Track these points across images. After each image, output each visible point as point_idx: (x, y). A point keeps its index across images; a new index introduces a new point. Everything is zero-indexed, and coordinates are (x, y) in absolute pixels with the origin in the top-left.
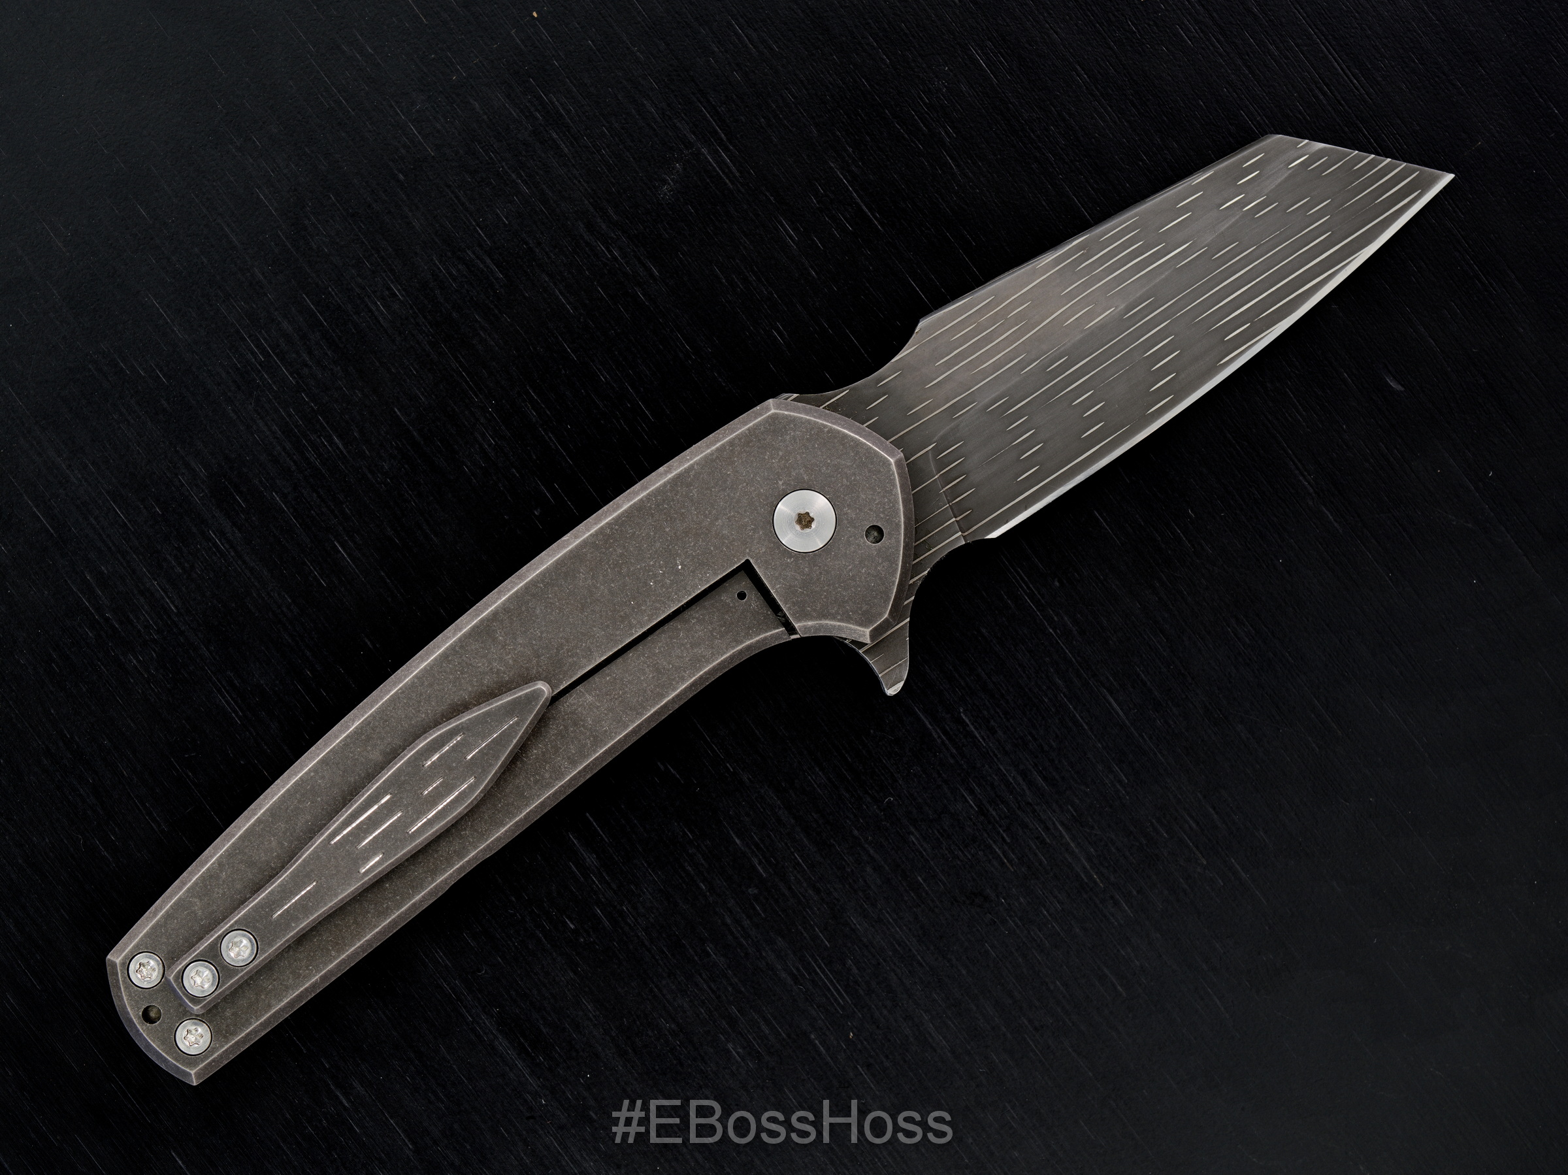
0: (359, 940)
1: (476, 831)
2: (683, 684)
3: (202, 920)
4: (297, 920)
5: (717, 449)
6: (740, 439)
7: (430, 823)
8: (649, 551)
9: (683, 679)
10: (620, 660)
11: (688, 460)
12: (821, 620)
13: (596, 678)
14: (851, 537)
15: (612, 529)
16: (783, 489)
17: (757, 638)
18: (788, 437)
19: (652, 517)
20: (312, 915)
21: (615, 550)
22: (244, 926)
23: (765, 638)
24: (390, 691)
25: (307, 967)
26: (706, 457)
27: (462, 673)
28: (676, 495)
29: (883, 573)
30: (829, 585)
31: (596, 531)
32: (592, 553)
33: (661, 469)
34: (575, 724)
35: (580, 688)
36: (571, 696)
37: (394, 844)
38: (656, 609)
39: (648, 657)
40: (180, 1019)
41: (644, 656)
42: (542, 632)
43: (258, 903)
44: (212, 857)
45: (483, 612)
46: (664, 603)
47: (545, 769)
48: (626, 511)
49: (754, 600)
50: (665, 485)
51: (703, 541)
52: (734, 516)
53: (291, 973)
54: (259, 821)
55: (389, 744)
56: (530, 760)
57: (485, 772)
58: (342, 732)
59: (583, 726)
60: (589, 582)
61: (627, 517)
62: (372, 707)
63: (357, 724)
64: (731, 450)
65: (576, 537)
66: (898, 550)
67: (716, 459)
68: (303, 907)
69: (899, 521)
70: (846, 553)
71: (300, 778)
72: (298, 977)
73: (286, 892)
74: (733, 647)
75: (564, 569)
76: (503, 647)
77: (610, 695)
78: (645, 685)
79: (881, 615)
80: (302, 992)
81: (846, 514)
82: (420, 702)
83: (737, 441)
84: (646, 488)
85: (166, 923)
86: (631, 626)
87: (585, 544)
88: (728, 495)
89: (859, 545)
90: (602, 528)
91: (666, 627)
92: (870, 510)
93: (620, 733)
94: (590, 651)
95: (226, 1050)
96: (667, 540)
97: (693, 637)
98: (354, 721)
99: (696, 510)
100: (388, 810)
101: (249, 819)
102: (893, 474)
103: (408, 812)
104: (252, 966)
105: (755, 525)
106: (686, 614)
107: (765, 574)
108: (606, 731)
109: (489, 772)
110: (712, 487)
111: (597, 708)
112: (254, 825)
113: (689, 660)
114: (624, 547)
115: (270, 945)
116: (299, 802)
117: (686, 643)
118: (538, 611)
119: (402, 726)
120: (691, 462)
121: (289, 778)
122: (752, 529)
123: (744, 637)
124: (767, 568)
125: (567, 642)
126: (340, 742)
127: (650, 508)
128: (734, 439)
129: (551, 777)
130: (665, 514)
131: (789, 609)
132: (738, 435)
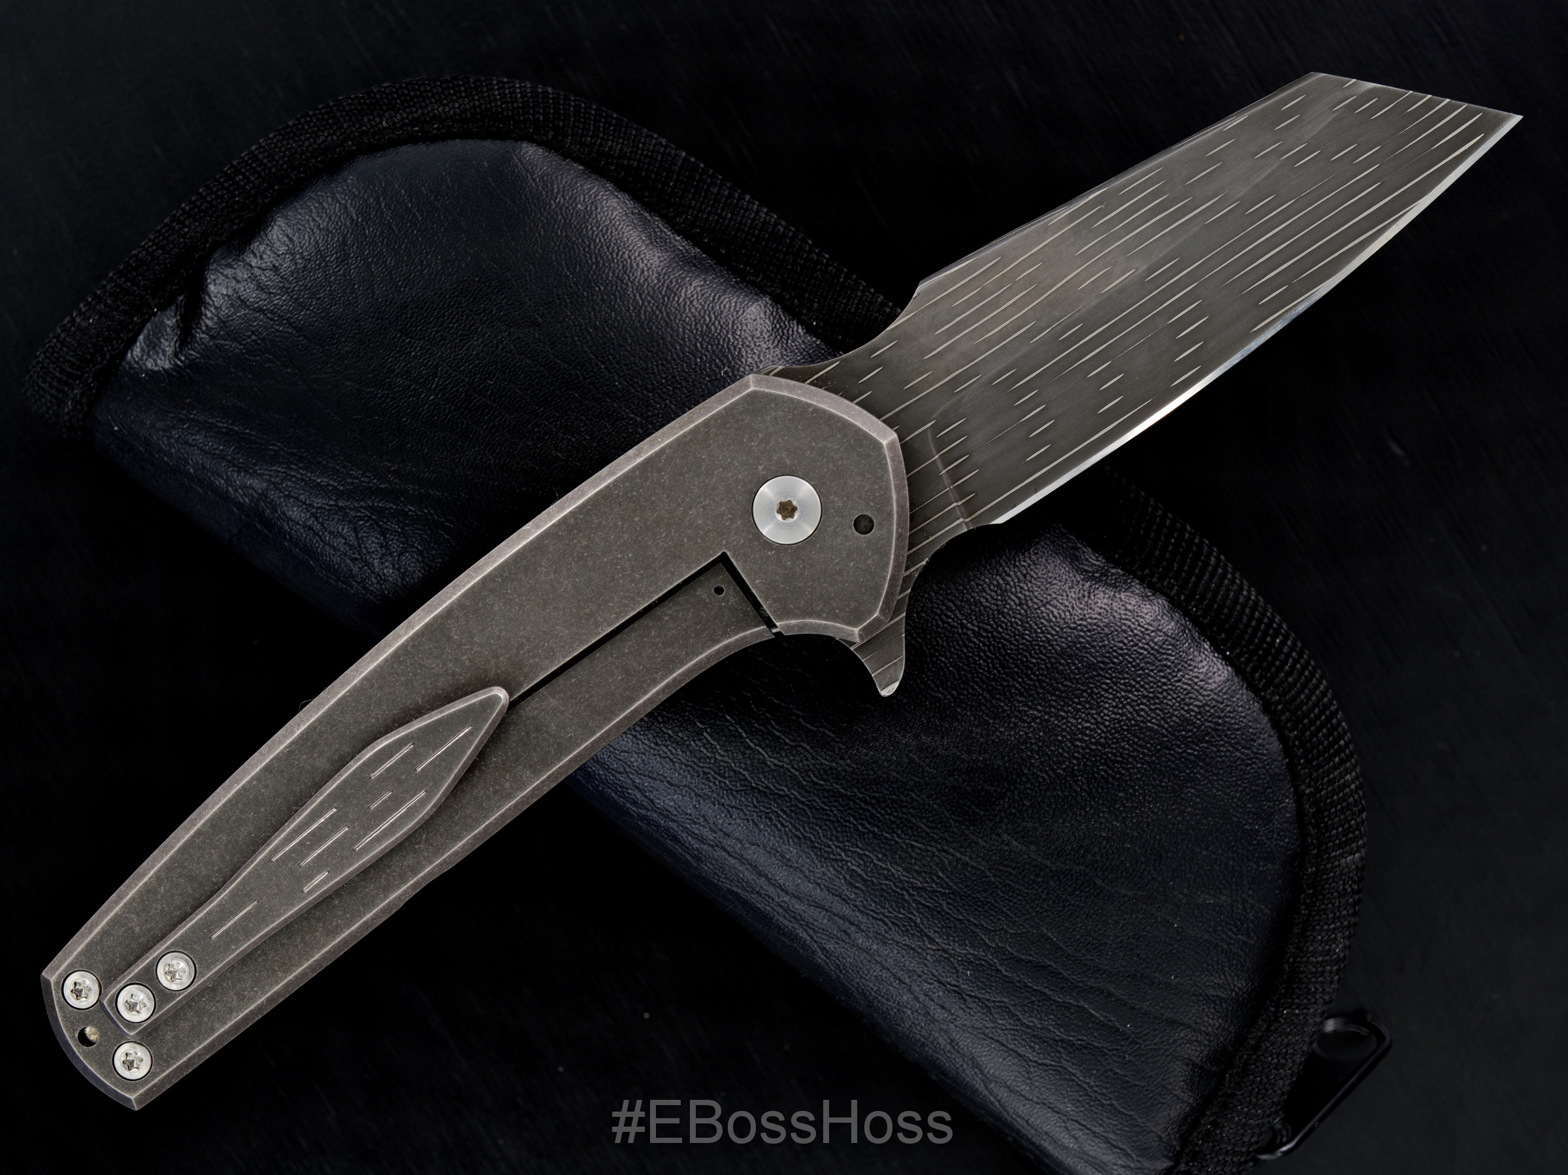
0: (307, 960)
1: (432, 845)
2: (654, 686)
3: (139, 937)
4: (237, 942)
5: (691, 431)
6: (716, 420)
7: (378, 840)
8: (616, 542)
9: (655, 682)
10: (586, 660)
11: (659, 443)
12: (804, 618)
13: (560, 680)
14: (837, 527)
15: (576, 519)
16: (763, 475)
17: (736, 637)
18: (769, 418)
19: (620, 505)
20: (253, 937)
21: (580, 542)
22: (182, 947)
23: (745, 637)
24: (338, 693)
25: (252, 988)
26: (678, 440)
27: (414, 675)
28: (645, 481)
29: (873, 567)
30: (813, 580)
31: (558, 521)
32: (554, 545)
33: (631, 452)
34: (538, 730)
35: (543, 690)
36: (533, 700)
37: (339, 862)
38: (625, 605)
39: (617, 658)
40: (118, 1042)
41: (612, 656)
42: (500, 631)
43: (195, 923)
44: (149, 870)
45: (436, 609)
46: (633, 599)
47: (505, 777)
48: (590, 499)
49: (732, 596)
50: (633, 470)
51: (675, 532)
52: (709, 504)
53: (235, 994)
54: (199, 833)
55: (337, 751)
56: (489, 768)
57: (437, 785)
58: (286, 737)
59: (546, 732)
60: (552, 576)
61: (593, 505)
62: (319, 710)
63: (303, 728)
64: (707, 432)
65: (538, 527)
66: (890, 543)
67: (690, 441)
68: (244, 929)
69: (892, 510)
70: (832, 545)
71: (242, 787)
72: (243, 999)
73: (224, 913)
74: (709, 647)
75: (524, 562)
76: (459, 647)
77: (576, 699)
78: (613, 688)
79: (871, 613)
80: (247, 1014)
81: (833, 502)
82: (370, 706)
83: (712, 422)
84: (613, 473)
85: (101, 939)
86: (597, 624)
87: (546, 534)
88: (703, 481)
89: (846, 537)
90: (565, 517)
91: (636, 625)
92: (859, 497)
93: (586, 740)
94: (553, 651)
95: (168, 1075)
96: (636, 531)
97: (666, 636)
98: (299, 726)
99: (667, 498)
100: (333, 824)
101: (189, 829)
102: (885, 458)
103: (354, 827)
104: (190, 990)
105: (732, 514)
106: (658, 611)
107: (744, 569)
108: (571, 738)
109: (441, 786)
110: (686, 473)
111: (562, 712)
112: (193, 836)
113: (662, 661)
114: (590, 538)
115: (209, 968)
116: (242, 812)
117: (658, 643)
118: (496, 608)
119: (350, 732)
120: (662, 445)
121: (231, 786)
122: (730, 519)
123: (722, 636)
124: (745, 562)
125: (528, 640)
126: (285, 748)
127: (618, 496)
128: (708, 420)
129: (511, 787)
130: (634, 502)
131: (770, 606)
132: (714, 415)
